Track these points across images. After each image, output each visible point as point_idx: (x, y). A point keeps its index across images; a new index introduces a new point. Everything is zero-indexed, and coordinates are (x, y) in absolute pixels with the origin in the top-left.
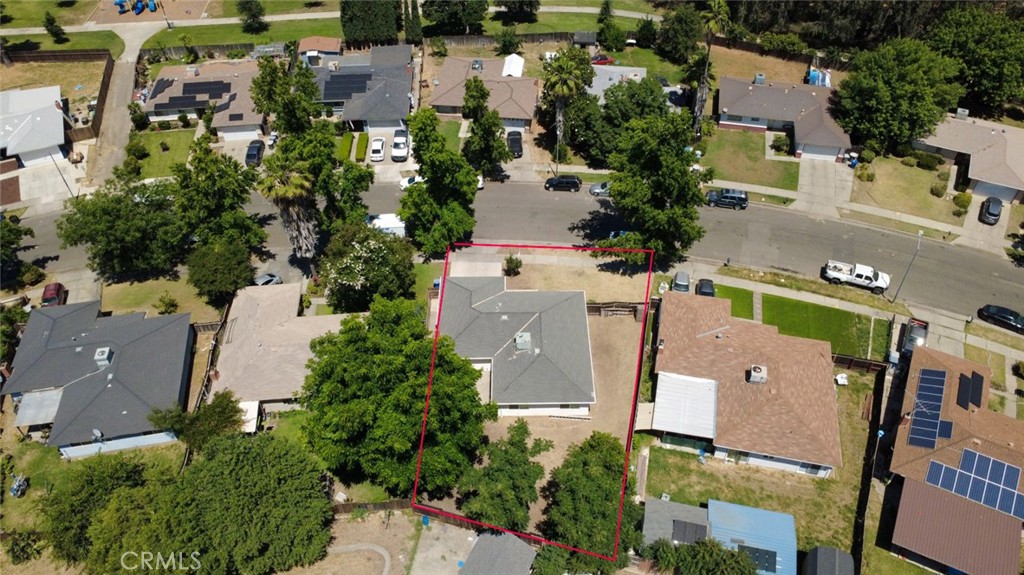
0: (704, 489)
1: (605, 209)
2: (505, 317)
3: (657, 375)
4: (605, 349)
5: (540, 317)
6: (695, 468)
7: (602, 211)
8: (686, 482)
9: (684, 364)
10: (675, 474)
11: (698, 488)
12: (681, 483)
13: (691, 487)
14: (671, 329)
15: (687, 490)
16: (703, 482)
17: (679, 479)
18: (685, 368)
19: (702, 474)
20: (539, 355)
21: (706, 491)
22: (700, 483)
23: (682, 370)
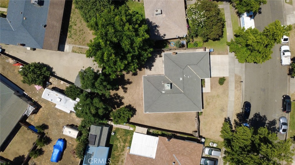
0: (119, 147)
1: (268, 123)
2: (181, 79)
3: (158, 137)
4: (178, 118)
5: (182, 93)
6: (126, 145)
7: (267, 122)
8: (121, 141)
9: (162, 148)
10: (124, 138)
11: (119, 145)
12: (121, 139)
13: (119, 143)
14: (180, 145)
15: (118, 141)
16: (121, 147)
17: (122, 139)
18: (160, 148)
19: (124, 147)
20: (162, 93)
21: (118, 147)
22: (121, 146)
23: (159, 146)
